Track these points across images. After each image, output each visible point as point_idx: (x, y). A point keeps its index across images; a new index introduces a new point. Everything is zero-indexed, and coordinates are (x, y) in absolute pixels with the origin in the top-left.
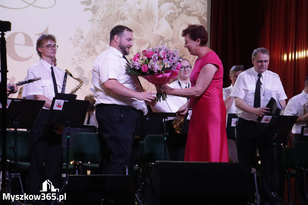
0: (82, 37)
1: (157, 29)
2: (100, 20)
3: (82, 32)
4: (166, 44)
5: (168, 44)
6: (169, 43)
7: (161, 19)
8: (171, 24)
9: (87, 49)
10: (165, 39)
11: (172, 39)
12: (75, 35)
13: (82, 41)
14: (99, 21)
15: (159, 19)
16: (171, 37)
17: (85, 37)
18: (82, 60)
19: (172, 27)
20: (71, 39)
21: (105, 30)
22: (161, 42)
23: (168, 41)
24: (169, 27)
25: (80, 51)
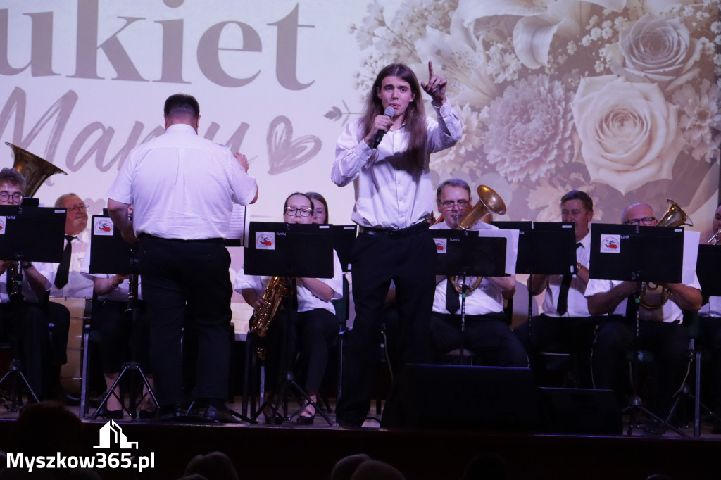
0: (382, 23)
3: (382, 11)
4: (607, 24)
5: (613, 24)
6: (617, 22)
9: (394, 50)
10: (606, 12)
11: (626, 9)
12: (365, 20)
13: (380, 31)
16: (624, 4)
17: (388, 23)
20: (353, 28)
22: (594, 19)
25: (376, 57)
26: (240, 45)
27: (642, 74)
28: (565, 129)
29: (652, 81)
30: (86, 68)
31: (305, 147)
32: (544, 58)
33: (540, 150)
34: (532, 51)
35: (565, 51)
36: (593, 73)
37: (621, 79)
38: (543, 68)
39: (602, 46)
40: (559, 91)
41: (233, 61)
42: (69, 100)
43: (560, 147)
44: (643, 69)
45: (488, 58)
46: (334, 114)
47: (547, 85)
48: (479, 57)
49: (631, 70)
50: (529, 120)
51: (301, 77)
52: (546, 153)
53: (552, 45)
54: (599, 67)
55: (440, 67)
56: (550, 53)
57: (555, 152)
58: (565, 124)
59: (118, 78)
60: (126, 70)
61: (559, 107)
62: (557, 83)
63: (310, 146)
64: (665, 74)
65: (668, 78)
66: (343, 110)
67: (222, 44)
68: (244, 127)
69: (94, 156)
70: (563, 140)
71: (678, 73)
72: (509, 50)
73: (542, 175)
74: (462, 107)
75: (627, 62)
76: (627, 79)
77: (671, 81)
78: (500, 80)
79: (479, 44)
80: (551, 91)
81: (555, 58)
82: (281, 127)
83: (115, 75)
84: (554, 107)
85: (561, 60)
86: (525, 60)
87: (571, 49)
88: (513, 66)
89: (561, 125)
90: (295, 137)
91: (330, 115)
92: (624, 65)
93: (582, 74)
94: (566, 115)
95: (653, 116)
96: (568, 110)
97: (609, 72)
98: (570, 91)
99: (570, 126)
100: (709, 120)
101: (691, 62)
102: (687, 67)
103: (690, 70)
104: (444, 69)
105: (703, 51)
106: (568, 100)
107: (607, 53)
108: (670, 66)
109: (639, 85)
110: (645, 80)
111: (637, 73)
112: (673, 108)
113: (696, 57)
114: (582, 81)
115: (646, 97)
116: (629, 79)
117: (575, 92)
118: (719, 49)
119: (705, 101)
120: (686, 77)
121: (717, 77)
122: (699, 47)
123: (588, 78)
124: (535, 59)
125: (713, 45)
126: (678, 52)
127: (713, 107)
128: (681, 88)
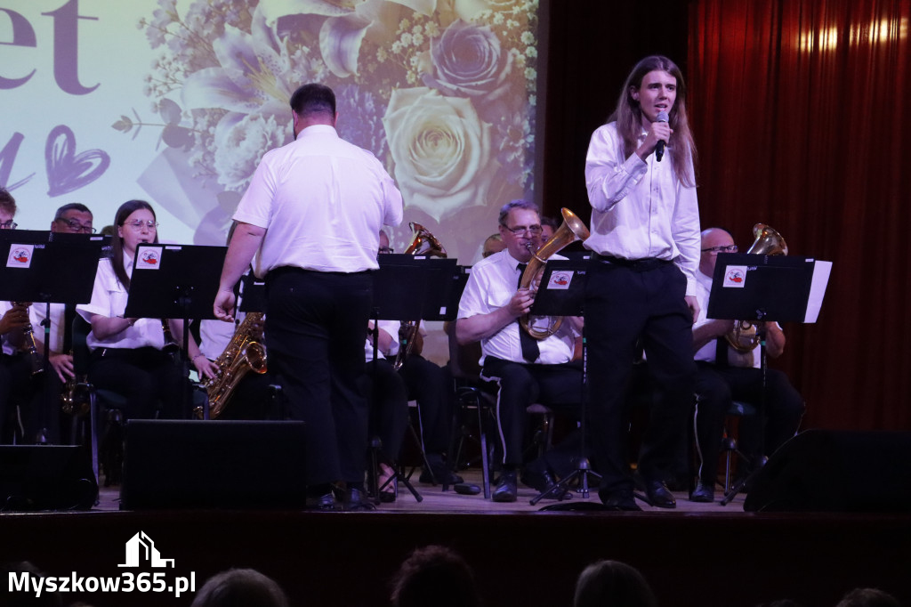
0: (175, 18)
3: (174, 4)
4: (417, 29)
5: (424, 30)
6: (427, 27)
9: (190, 51)
10: (416, 15)
11: (437, 12)
12: (155, 13)
13: (173, 28)
16: (434, 6)
17: (182, 17)
18: (174, 81)
20: (143, 22)
22: (403, 23)
23: (425, 20)
25: (169, 57)
26: (11, 37)
27: (454, 87)
29: (464, 95)
31: (90, 164)
32: (354, 65)
34: (340, 56)
35: (375, 57)
36: (405, 85)
37: (433, 92)
38: (352, 76)
39: (413, 54)
40: (370, 105)
44: (454, 81)
45: (294, 64)
46: (123, 125)
47: (357, 97)
48: (283, 62)
49: (443, 82)
51: (84, 79)
53: (361, 52)
54: (411, 78)
55: (242, 72)
56: (359, 60)
58: (378, 141)
61: (371, 122)
62: (367, 95)
63: (97, 162)
64: (477, 87)
65: (481, 92)
66: (134, 120)
68: (18, 137)
71: (490, 87)
72: (316, 55)
74: (266, 119)
75: (439, 72)
76: (440, 93)
77: (483, 96)
79: (283, 45)
80: (361, 102)
81: (364, 65)
82: (60, 139)
84: (366, 122)
85: (371, 68)
86: (332, 66)
87: (381, 56)
88: (322, 72)
89: (373, 143)
90: (79, 150)
91: (118, 126)
92: (436, 76)
93: (393, 84)
94: (376, 133)
95: (466, 135)
96: (379, 126)
97: (421, 84)
98: (381, 104)
99: (383, 143)
100: (522, 141)
101: (503, 76)
102: (499, 82)
103: (500, 86)
104: (245, 74)
105: (514, 63)
106: (380, 114)
107: (419, 62)
108: (482, 79)
109: (450, 100)
110: (458, 94)
111: (450, 86)
112: (486, 126)
113: (508, 69)
114: (394, 93)
115: (459, 114)
116: (442, 92)
117: (386, 105)
118: (530, 62)
119: (518, 119)
120: (499, 92)
121: (528, 94)
122: (510, 59)
123: (399, 90)
124: (344, 68)
125: (523, 57)
126: (489, 64)
127: (526, 126)
128: (493, 102)
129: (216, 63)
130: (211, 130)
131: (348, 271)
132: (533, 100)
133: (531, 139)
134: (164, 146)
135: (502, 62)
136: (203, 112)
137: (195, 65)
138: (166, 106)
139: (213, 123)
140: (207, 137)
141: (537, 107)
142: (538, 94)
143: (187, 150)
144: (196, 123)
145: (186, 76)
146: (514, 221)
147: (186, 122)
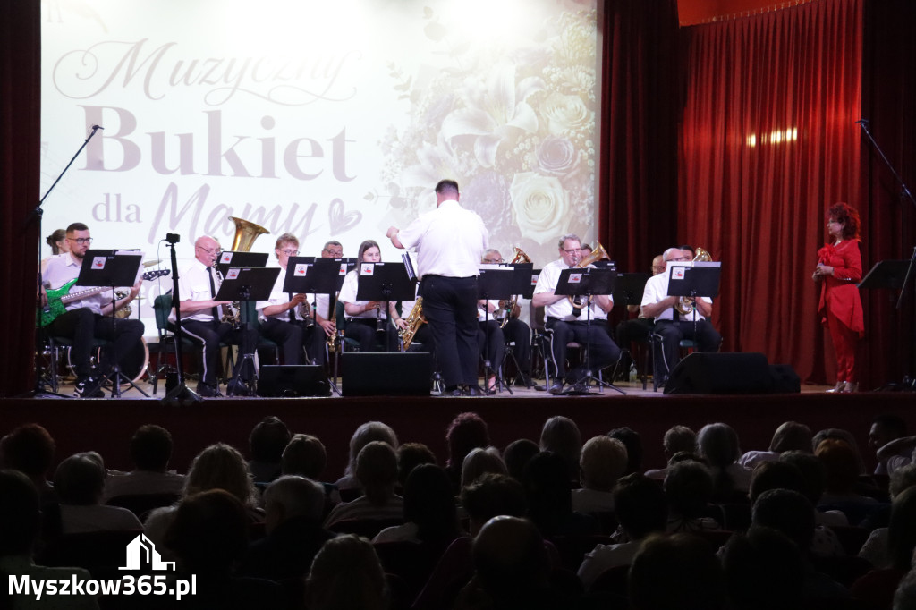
0: (396, 139)
1: (514, 118)
2: (423, 110)
3: (396, 131)
4: (528, 141)
5: (531, 141)
6: (533, 139)
7: (521, 103)
8: (537, 109)
9: (404, 157)
10: (527, 133)
11: (538, 131)
12: (386, 137)
13: (395, 144)
14: (421, 112)
15: (517, 103)
16: (537, 128)
17: (400, 139)
18: (396, 173)
19: (538, 114)
20: (379, 142)
21: (431, 126)
22: (520, 138)
23: (532, 135)
24: (534, 113)
25: (393, 160)
26: (310, 154)
27: (549, 171)
28: (507, 204)
29: (555, 176)
30: (214, 169)
31: (352, 219)
32: (493, 161)
33: (492, 218)
34: (485, 157)
35: (505, 156)
36: (521, 171)
37: (537, 174)
38: (492, 167)
39: (525, 154)
40: (502, 182)
41: (306, 164)
42: (204, 191)
43: (504, 216)
44: (548, 168)
45: (460, 161)
46: (369, 197)
47: (495, 178)
48: (455, 161)
49: (543, 169)
50: (485, 200)
51: (349, 175)
52: (496, 220)
53: (497, 153)
54: (524, 167)
56: (496, 158)
57: (501, 220)
58: (506, 201)
59: (235, 175)
60: (240, 170)
61: (503, 191)
62: (501, 177)
63: (355, 217)
64: (561, 171)
65: (562, 174)
66: (375, 194)
67: (299, 153)
68: (314, 206)
69: (222, 225)
70: (506, 212)
71: (568, 171)
72: (472, 155)
73: (494, 234)
75: (540, 164)
76: (541, 174)
77: (565, 176)
78: (468, 174)
79: (454, 152)
80: (497, 181)
81: (499, 161)
82: (337, 206)
83: (232, 172)
84: (500, 191)
85: (503, 162)
86: (481, 162)
87: (508, 156)
88: (475, 166)
89: (504, 203)
90: (346, 211)
91: (366, 198)
92: (539, 166)
93: (515, 171)
94: (506, 197)
95: (556, 197)
96: (507, 193)
97: (531, 170)
98: (508, 181)
99: (509, 203)
100: (587, 200)
101: (575, 164)
102: (574, 167)
103: (575, 169)
104: (434, 167)
105: (582, 158)
106: (508, 187)
107: (529, 158)
108: (565, 166)
109: (548, 178)
110: (550, 175)
111: (546, 171)
112: (567, 192)
113: (578, 161)
114: (515, 175)
115: (552, 186)
116: (542, 174)
117: (511, 182)
118: (591, 156)
119: (584, 188)
120: (573, 173)
121: (590, 174)
122: (579, 155)
123: (519, 174)
124: (488, 162)
125: (586, 154)
126: (568, 158)
127: (589, 192)
128: (570, 179)
129: (419, 163)
130: (416, 198)
131: (461, 276)
132: (592, 177)
133: (592, 198)
134: (391, 207)
135: (575, 157)
136: (412, 189)
137: (407, 164)
138: (392, 186)
139: (417, 195)
140: (414, 202)
141: (595, 181)
142: (595, 174)
143: (403, 209)
144: (408, 194)
145: (402, 169)
146: (568, 247)
147: (403, 194)
